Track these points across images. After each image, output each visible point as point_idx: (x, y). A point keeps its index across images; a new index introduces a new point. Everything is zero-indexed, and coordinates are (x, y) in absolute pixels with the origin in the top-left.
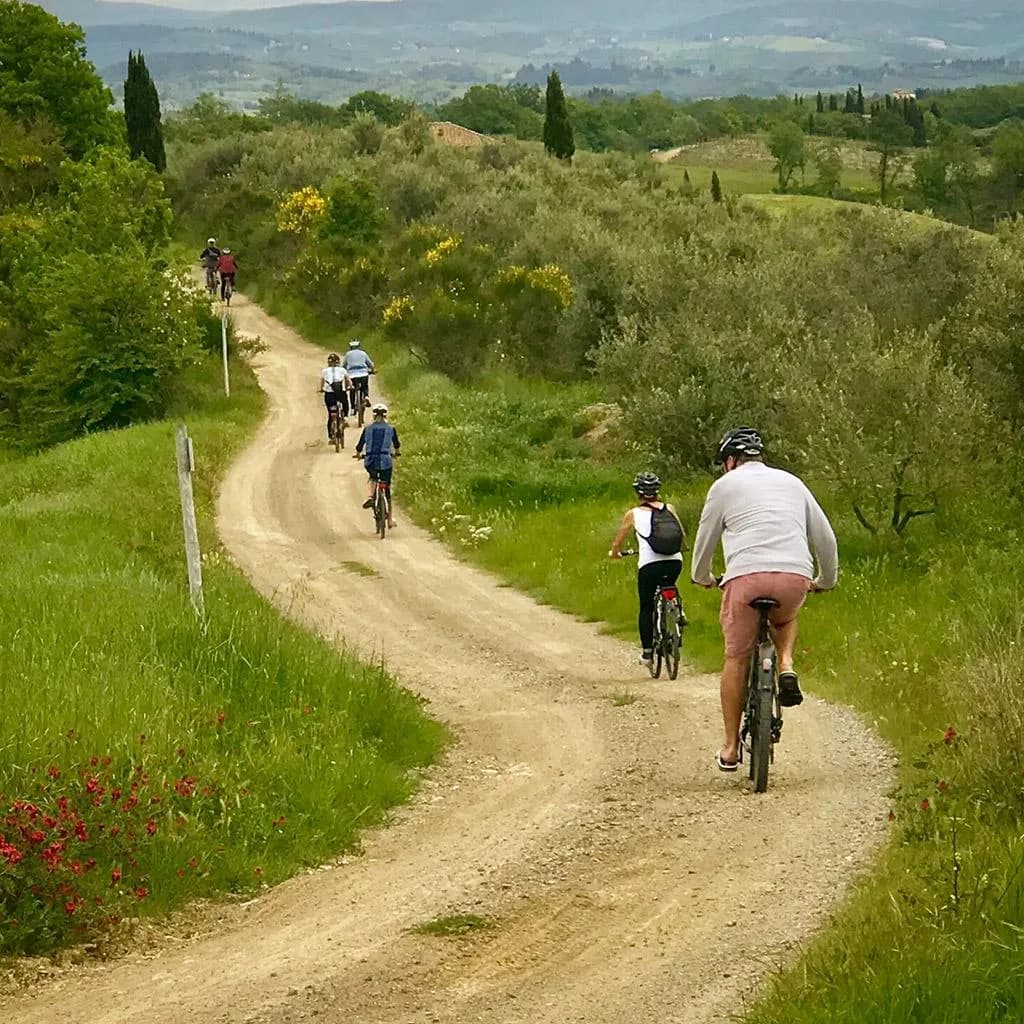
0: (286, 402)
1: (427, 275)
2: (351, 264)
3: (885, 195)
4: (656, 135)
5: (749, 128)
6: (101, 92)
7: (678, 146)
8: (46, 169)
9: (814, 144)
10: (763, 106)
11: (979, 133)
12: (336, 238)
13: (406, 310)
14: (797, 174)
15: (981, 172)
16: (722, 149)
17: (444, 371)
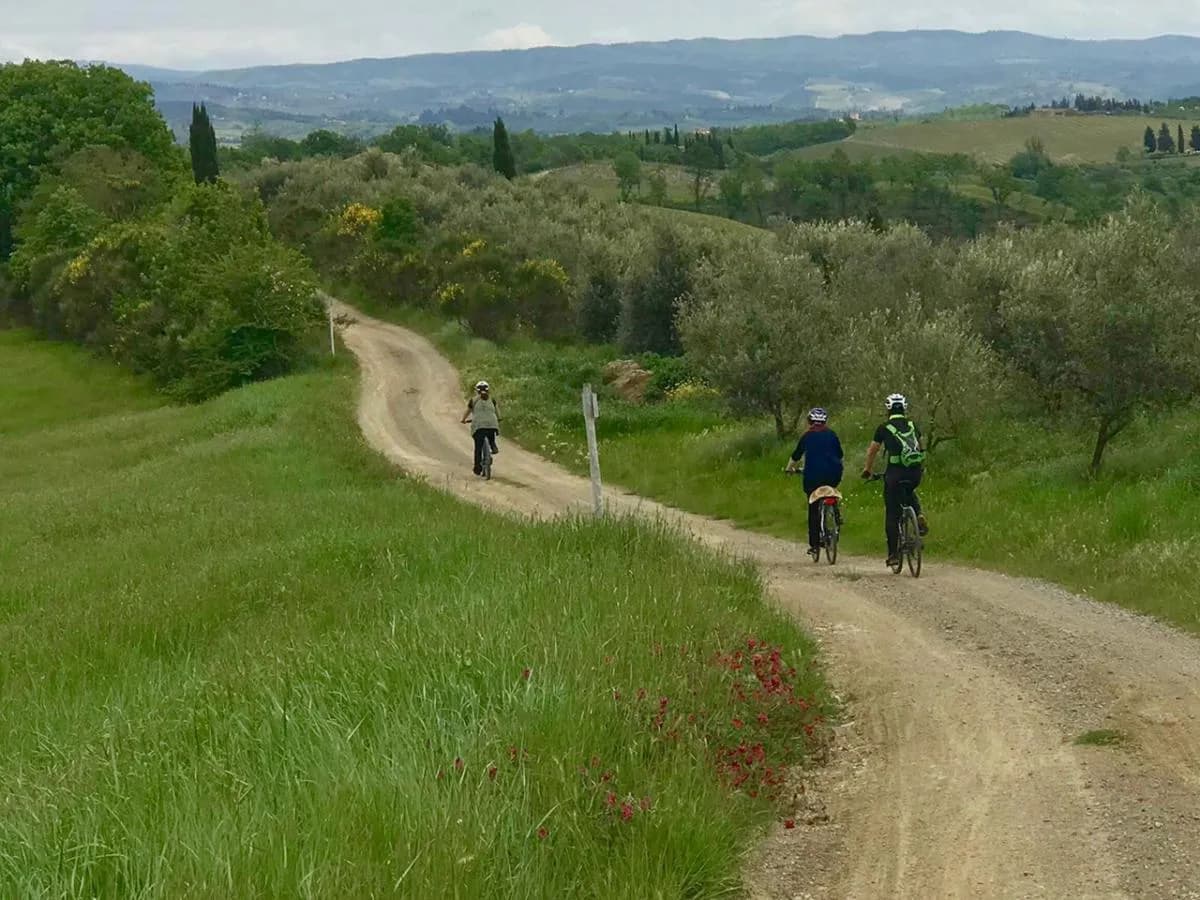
0: (370, 360)
1: (469, 267)
2: (401, 258)
3: (697, 206)
4: (530, 161)
5: (597, 156)
6: (166, 132)
7: (547, 169)
8: (144, 190)
9: (647, 168)
10: (602, 139)
11: (763, 159)
12: (387, 240)
13: (458, 292)
14: (635, 189)
15: (767, 188)
16: (579, 172)
17: (486, 337)
